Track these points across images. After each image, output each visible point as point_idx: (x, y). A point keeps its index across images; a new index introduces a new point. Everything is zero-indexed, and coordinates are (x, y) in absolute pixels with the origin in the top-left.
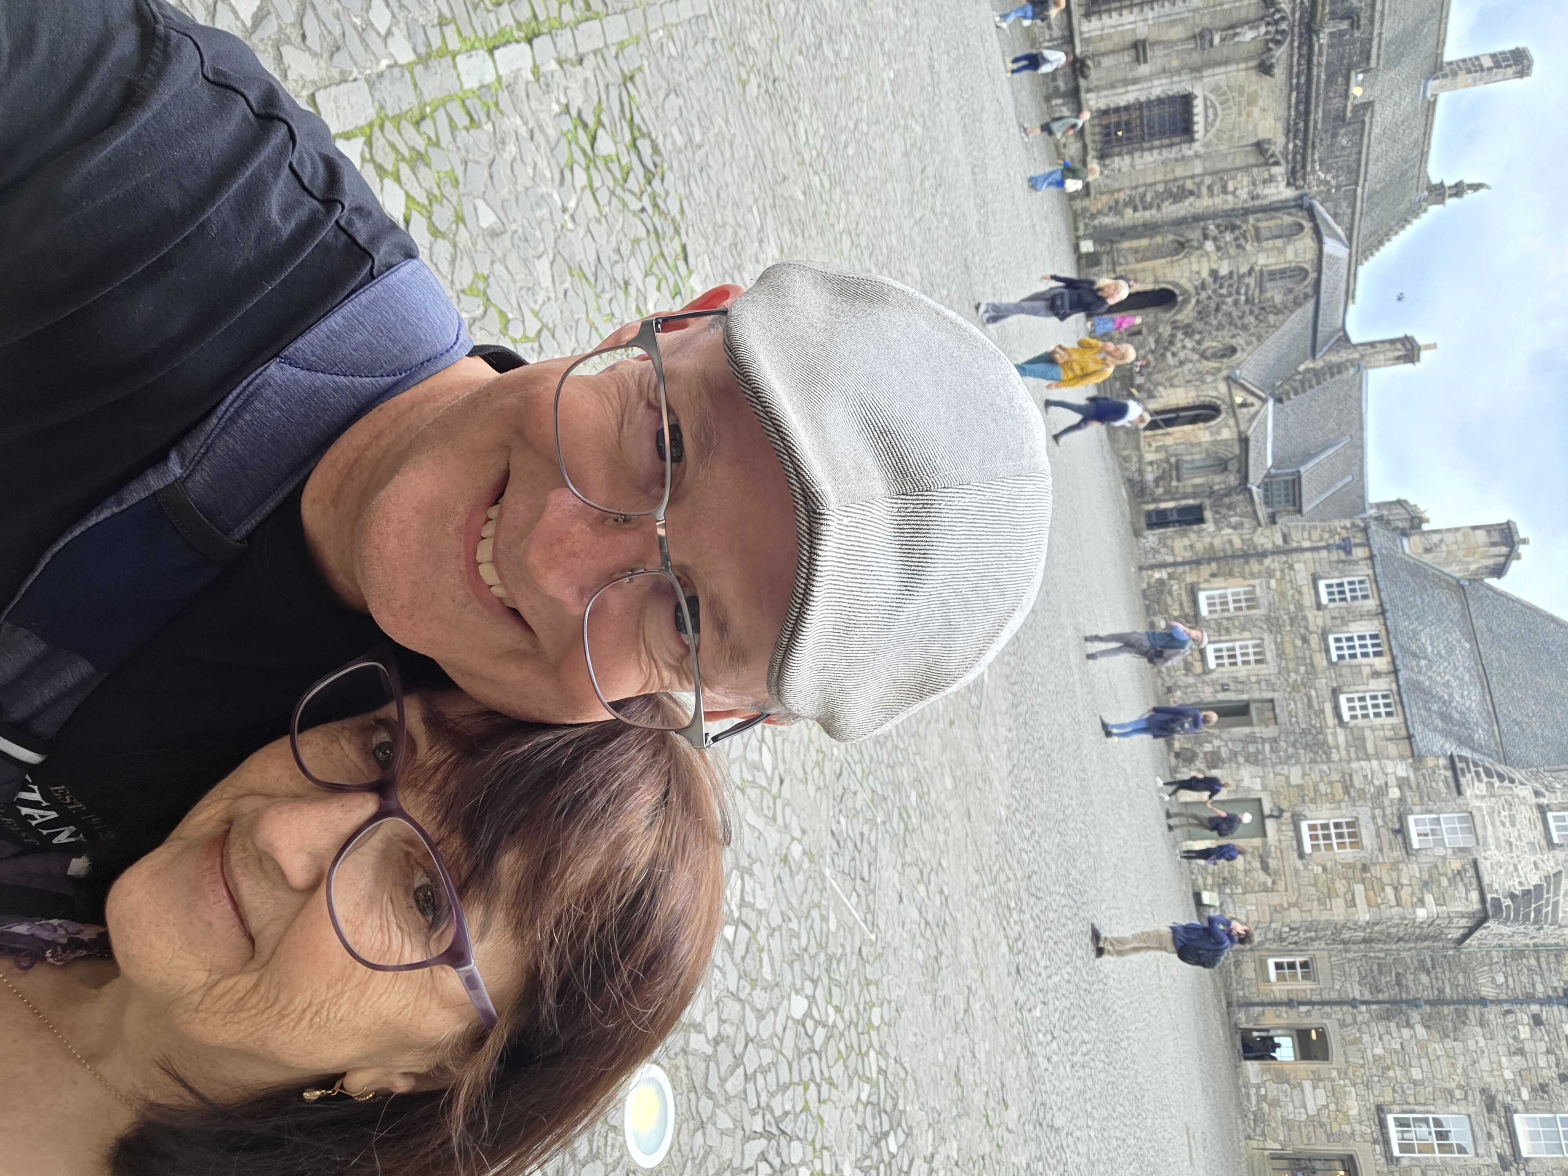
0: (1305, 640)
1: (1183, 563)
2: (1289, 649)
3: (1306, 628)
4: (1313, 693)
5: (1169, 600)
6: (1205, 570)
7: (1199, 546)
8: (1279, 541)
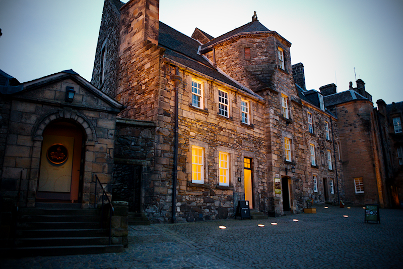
0: (221, 129)
1: (174, 189)
2: (224, 139)
3: (216, 126)
4: (242, 135)
5: (194, 204)
6: (181, 175)
7: (164, 175)
8: (168, 119)
